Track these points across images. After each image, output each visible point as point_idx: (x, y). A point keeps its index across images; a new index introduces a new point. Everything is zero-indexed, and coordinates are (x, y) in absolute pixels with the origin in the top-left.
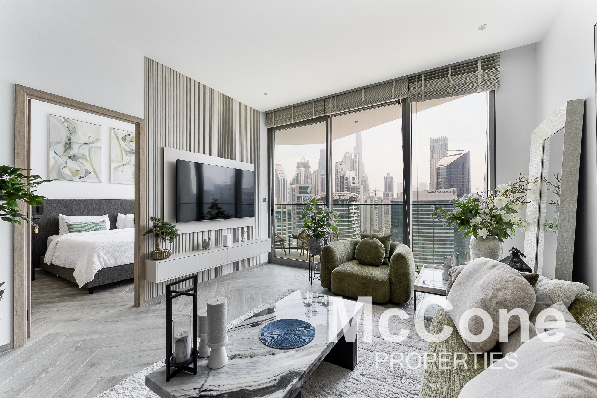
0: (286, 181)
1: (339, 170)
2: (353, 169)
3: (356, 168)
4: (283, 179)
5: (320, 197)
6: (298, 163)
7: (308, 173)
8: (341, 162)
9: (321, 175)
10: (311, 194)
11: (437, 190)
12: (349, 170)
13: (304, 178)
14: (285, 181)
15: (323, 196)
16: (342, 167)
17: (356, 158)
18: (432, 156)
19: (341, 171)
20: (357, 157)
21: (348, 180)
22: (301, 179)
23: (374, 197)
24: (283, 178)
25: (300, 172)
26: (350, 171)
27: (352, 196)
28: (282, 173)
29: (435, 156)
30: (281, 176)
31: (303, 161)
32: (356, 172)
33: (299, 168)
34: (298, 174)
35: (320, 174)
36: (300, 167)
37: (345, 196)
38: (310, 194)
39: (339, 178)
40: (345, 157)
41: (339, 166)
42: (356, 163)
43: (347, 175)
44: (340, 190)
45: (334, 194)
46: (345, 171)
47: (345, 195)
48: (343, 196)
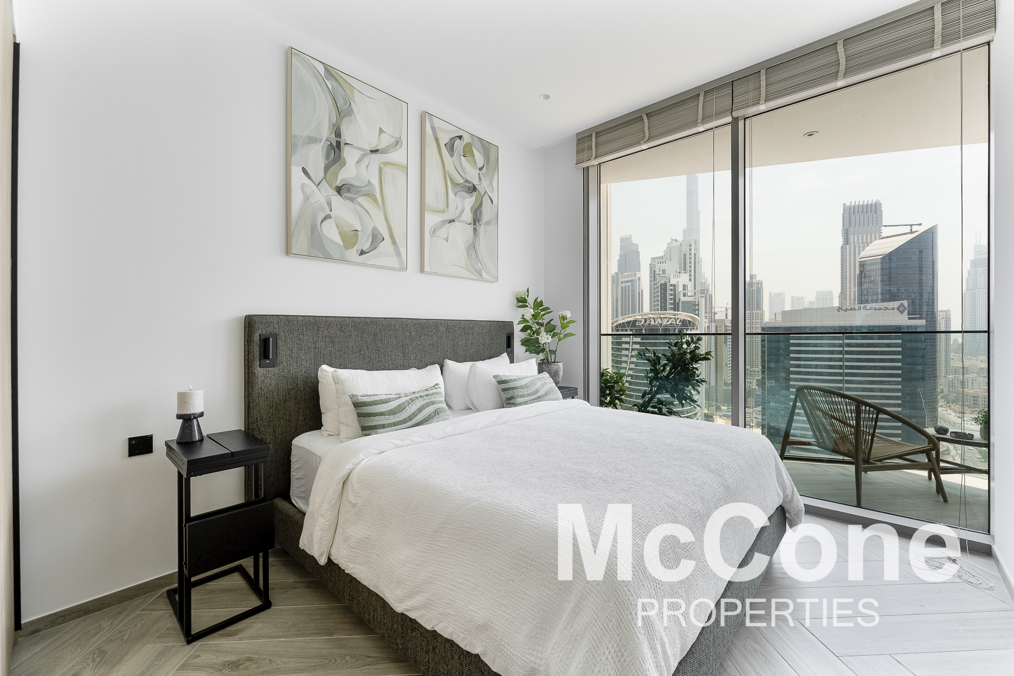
1: (657, 271)
2: (685, 269)
3: (690, 267)
5: (623, 321)
8: (662, 258)
9: (622, 283)
12: (676, 271)
15: (629, 319)
16: (663, 266)
17: (690, 250)
18: (847, 239)
19: (661, 273)
20: (693, 248)
21: (675, 290)
23: (723, 320)
26: (679, 273)
27: (685, 318)
29: (854, 240)
32: (690, 275)
35: (621, 280)
37: (671, 318)
39: (658, 287)
40: (669, 249)
41: (658, 266)
42: (690, 258)
43: (673, 282)
44: (659, 307)
45: (652, 316)
46: (670, 274)
47: (670, 317)
48: (667, 319)
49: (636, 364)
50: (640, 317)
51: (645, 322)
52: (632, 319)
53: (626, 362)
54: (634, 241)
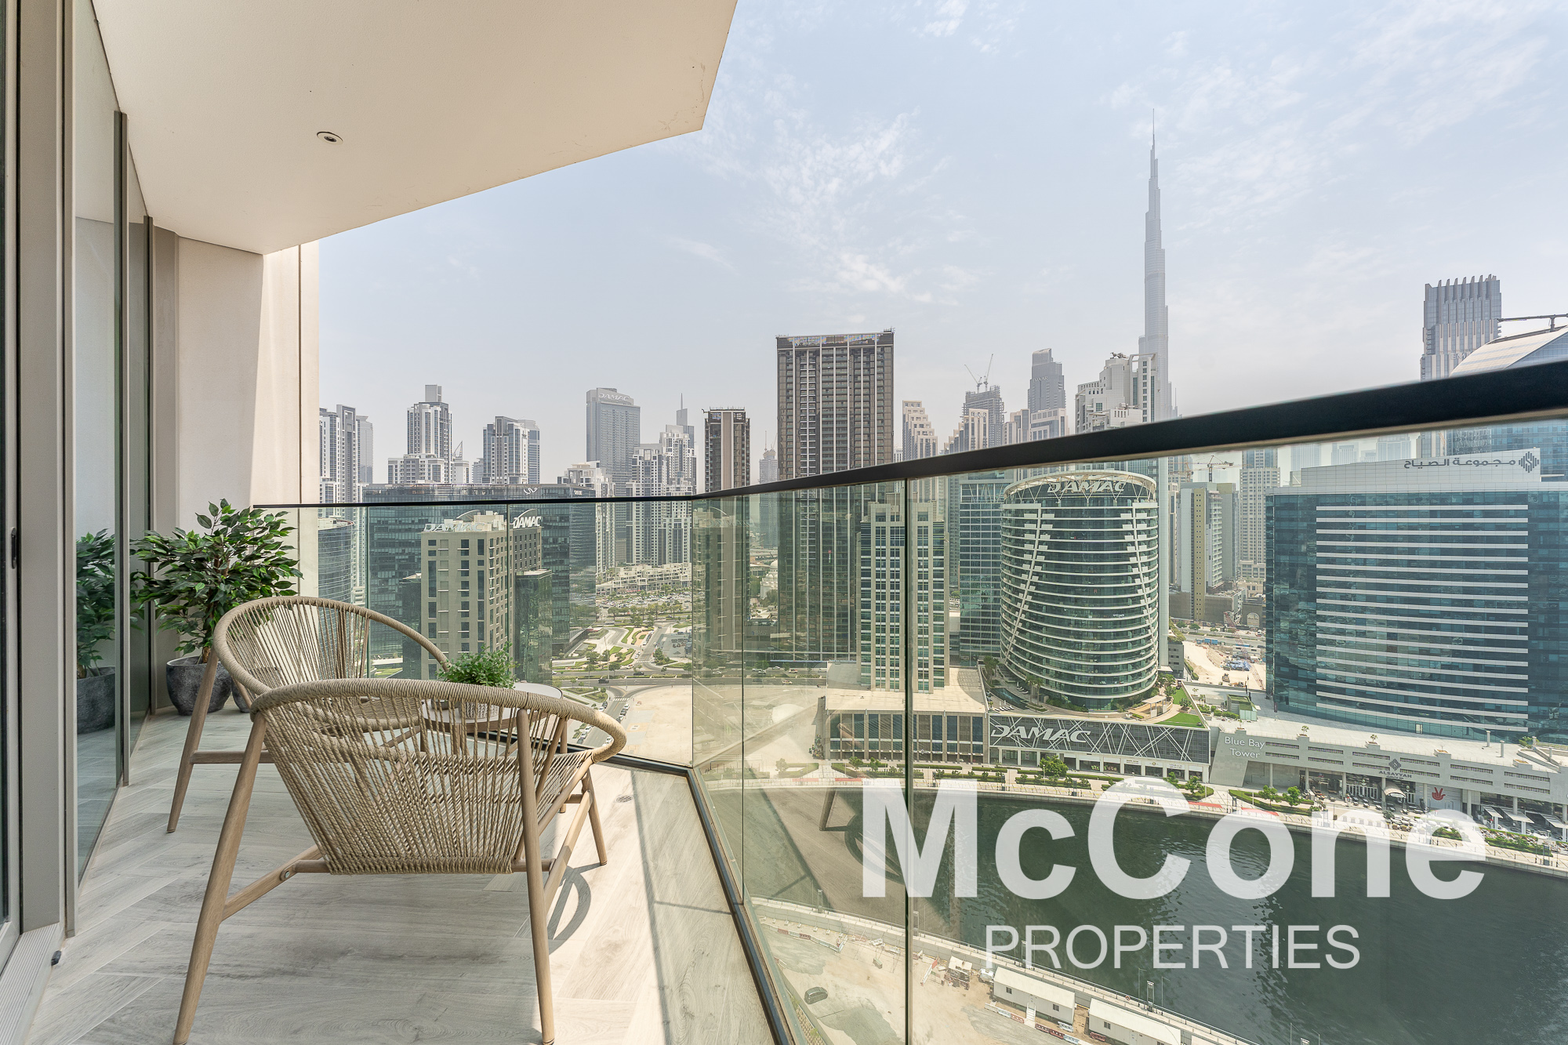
0: (934, 444)
1: (1088, 407)
2: (1136, 402)
3: (1145, 398)
4: (924, 441)
5: (1027, 487)
6: (968, 394)
7: (998, 421)
8: (1096, 384)
9: (1034, 426)
10: (1003, 478)
11: (1452, 458)
12: (1120, 405)
13: (985, 435)
14: (931, 445)
15: (1037, 483)
16: (1097, 398)
17: (1145, 370)
18: (1433, 344)
19: (1094, 409)
20: (1149, 367)
22: (976, 440)
23: (1205, 484)
24: (925, 437)
25: (973, 420)
26: (1126, 408)
27: (1129, 481)
28: (922, 426)
29: (1446, 346)
30: (921, 433)
31: (982, 389)
32: (1145, 412)
33: (971, 410)
34: (966, 426)
35: (1030, 421)
36: (972, 407)
37: (1105, 481)
38: (1000, 478)
40: (1109, 370)
41: (1089, 397)
42: (1145, 384)
43: (1115, 422)
45: (1073, 477)
46: (1109, 410)
47: (1105, 479)
48: (1099, 483)
49: (1048, 556)
50: (1055, 480)
51: (1063, 487)
52: (1041, 483)
53: (1031, 552)
54: (1056, 358)
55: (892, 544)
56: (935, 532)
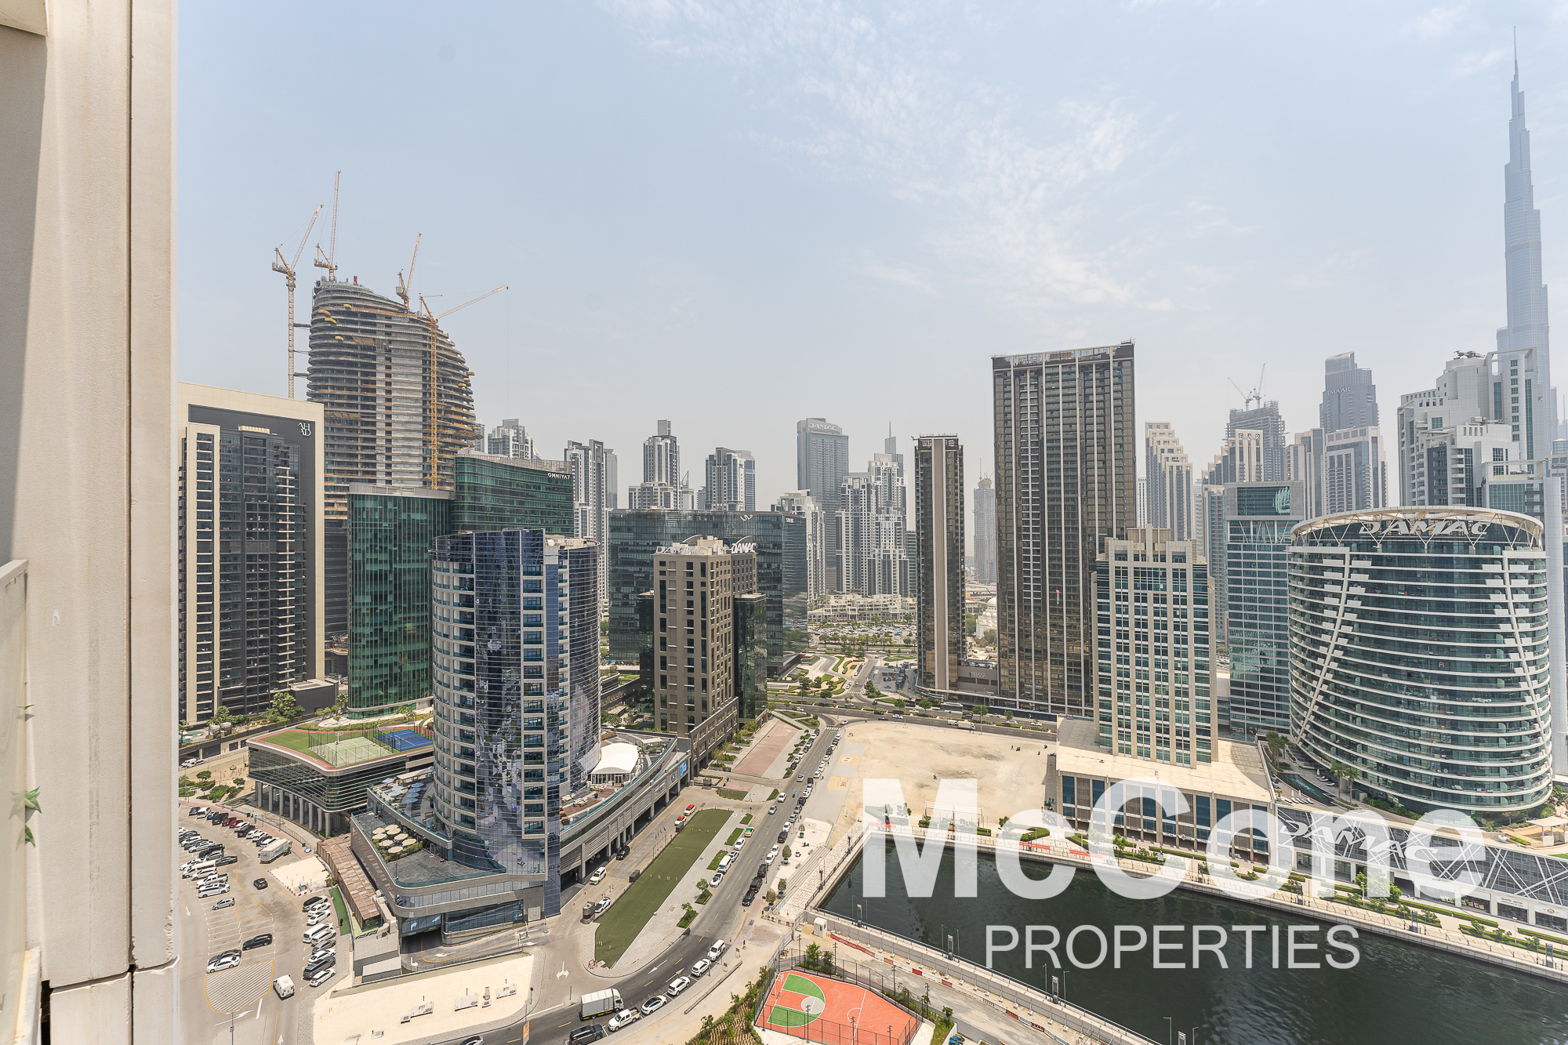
0: (1188, 473)
1: (1419, 423)
2: (1499, 415)
3: (1516, 409)
4: (1175, 469)
5: (1327, 525)
6: (1233, 413)
7: (1276, 444)
8: (1431, 394)
9: (1330, 449)
10: (1288, 514)
12: (1473, 420)
13: (1258, 460)
14: (1184, 473)
15: (1342, 522)
17: (1514, 372)
19: (1429, 425)
20: (1521, 367)
21: (1469, 461)
22: (1246, 467)
24: (1175, 464)
25: (1241, 443)
26: (1483, 424)
28: (1171, 451)
30: (1170, 459)
31: (1253, 406)
32: (1516, 428)
33: (1238, 431)
34: (1232, 451)
35: (1327, 443)
36: (1239, 428)
37: (1454, 521)
38: (1283, 514)
39: (1421, 456)
40: (1452, 375)
41: (1419, 411)
42: (1515, 391)
43: (1463, 442)
44: (1426, 497)
45: (1400, 516)
46: (1455, 427)
47: (1454, 518)
48: (1444, 523)
49: (1362, 614)
50: (1371, 518)
51: (1384, 525)
52: (1348, 522)
53: (1335, 608)
54: (1361, 364)
55: (1136, 588)
56: (1196, 576)
